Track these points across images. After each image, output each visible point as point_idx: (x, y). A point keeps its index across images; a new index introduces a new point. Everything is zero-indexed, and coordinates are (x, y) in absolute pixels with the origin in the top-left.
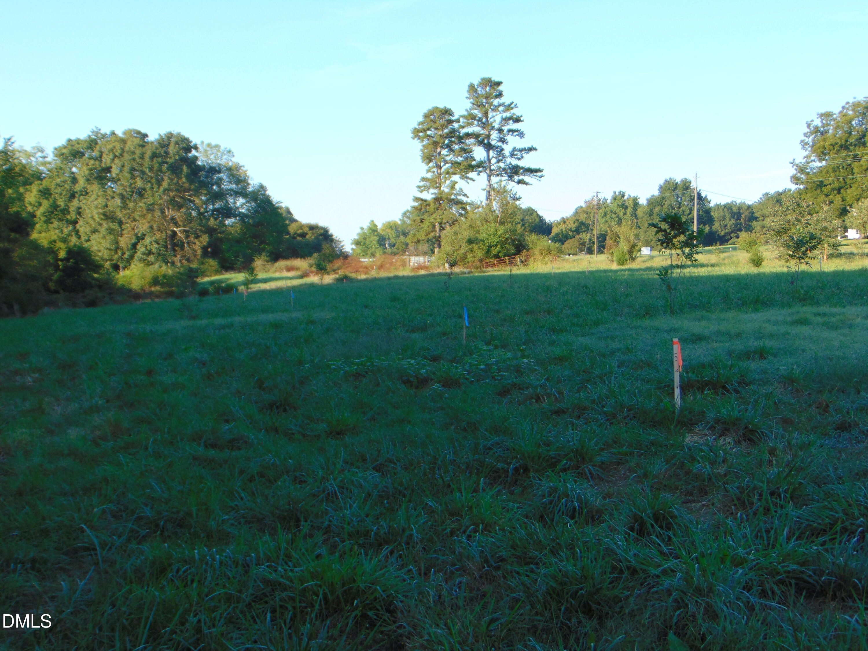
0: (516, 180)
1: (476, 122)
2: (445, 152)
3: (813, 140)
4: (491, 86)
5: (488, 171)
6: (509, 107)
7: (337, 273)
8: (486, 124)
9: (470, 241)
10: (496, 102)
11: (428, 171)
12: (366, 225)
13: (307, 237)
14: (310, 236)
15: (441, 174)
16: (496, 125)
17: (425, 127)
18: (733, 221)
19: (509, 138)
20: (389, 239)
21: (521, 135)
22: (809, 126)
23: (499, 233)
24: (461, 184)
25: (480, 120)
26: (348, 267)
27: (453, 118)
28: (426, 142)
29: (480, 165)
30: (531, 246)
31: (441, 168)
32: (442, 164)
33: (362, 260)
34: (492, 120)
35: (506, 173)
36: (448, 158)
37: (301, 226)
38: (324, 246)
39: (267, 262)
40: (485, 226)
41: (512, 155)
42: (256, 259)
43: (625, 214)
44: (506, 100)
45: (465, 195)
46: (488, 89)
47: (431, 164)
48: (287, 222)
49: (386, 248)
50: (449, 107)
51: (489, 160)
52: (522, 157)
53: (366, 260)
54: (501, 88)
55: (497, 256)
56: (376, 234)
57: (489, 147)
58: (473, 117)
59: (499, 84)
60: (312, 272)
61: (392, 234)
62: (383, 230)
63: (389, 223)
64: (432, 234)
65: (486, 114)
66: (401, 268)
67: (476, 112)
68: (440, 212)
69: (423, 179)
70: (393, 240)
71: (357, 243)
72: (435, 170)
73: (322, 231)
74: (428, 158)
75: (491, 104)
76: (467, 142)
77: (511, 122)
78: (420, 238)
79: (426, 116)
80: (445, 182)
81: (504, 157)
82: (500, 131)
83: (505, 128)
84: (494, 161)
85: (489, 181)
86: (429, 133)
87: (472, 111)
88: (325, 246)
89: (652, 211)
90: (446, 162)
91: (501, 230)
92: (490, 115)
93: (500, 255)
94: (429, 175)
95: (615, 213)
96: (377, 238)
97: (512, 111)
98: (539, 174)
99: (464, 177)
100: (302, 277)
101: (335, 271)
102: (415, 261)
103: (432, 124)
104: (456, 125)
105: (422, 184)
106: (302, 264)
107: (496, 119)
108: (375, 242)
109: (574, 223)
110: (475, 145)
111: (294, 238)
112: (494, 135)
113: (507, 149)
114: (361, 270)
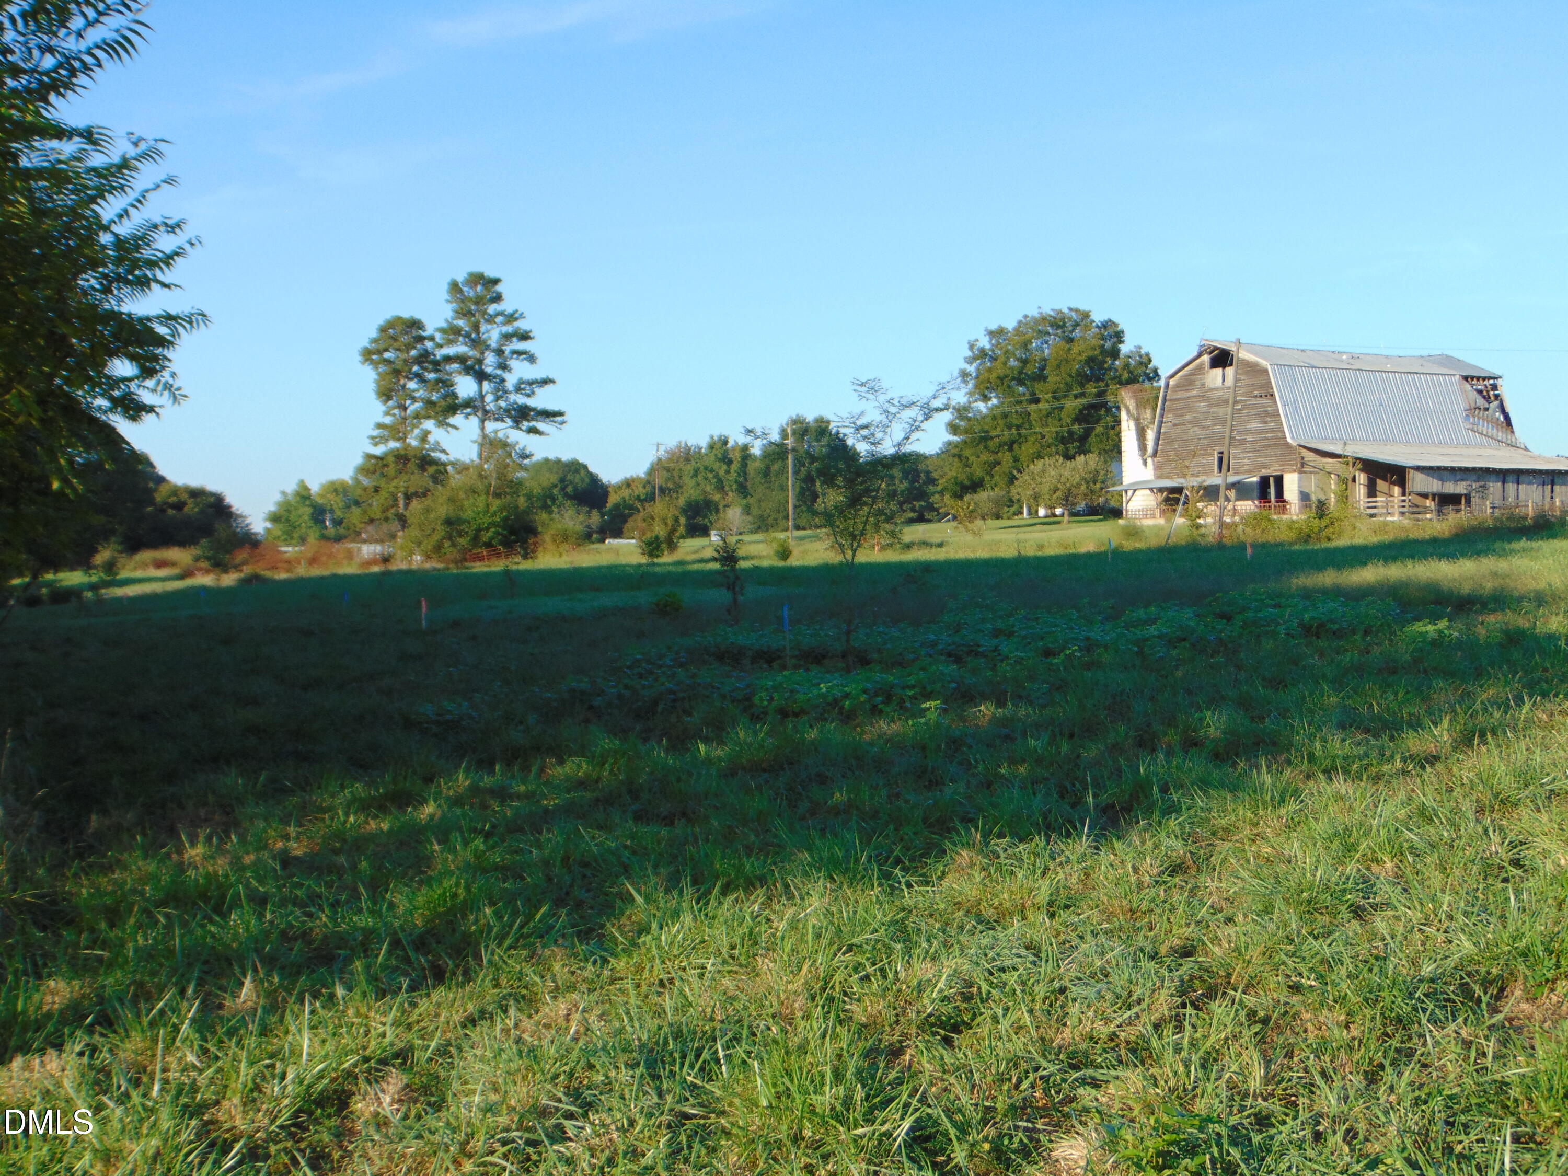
0: (524, 428)
1: (461, 339)
2: (412, 385)
3: (978, 369)
4: (483, 285)
5: (480, 414)
6: (511, 318)
7: (241, 571)
8: (477, 343)
9: (449, 522)
10: (492, 308)
11: (387, 413)
12: (291, 487)
13: (186, 509)
14: (191, 508)
15: (405, 419)
16: (493, 344)
17: (381, 347)
18: (905, 484)
19: (514, 363)
20: (332, 511)
21: (531, 359)
22: (971, 347)
23: (493, 509)
24: (437, 434)
25: (468, 335)
26: (259, 561)
27: (425, 334)
28: (382, 368)
29: (468, 403)
30: (540, 529)
31: (405, 409)
32: (408, 402)
33: (283, 549)
34: (485, 336)
35: (510, 416)
36: (417, 395)
37: (176, 491)
38: (217, 526)
39: (121, 552)
40: (472, 500)
41: (518, 389)
42: (100, 548)
43: (728, 472)
44: (507, 306)
45: (444, 451)
46: (479, 288)
47: (390, 403)
48: (151, 485)
49: (326, 528)
50: (418, 316)
51: (482, 397)
52: (533, 393)
53: (289, 550)
54: (499, 288)
55: (488, 545)
56: (308, 503)
57: (481, 376)
58: (457, 331)
59: (496, 281)
60: (200, 569)
61: (337, 502)
62: (322, 496)
63: (332, 483)
64: (393, 511)
65: (476, 327)
66: (345, 562)
67: (461, 323)
68: (405, 477)
69: (380, 426)
70: (339, 514)
71: (275, 518)
72: (396, 411)
73: (212, 500)
74: (385, 394)
75: (485, 312)
76: (448, 367)
77: (515, 339)
78: (373, 516)
79: (383, 330)
80: (412, 430)
81: (506, 392)
82: (499, 352)
83: (508, 349)
84: (489, 398)
85: (483, 429)
86: (387, 355)
87: (455, 322)
88: (219, 526)
89: (768, 468)
90: (414, 400)
91: (496, 504)
92: (483, 327)
93: (493, 542)
94: (388, 420)
95: (712, 471)
96: (309, 510)
97: (516, 324)
98: (559, 419)
99: (442, 424)
100: (181, 577)
101: (237, 568)
102: (368, 550)
103: (391, 341)
104: (429, 345)
105: (376, 433)
106: (180, 555)
107: (493, 334)
108: (306, 518)
109: (644, 487)
110: (460, 373)
111: (163, 511)
112: (490, 360)
113: (511, 380)
114: (279, 565)
